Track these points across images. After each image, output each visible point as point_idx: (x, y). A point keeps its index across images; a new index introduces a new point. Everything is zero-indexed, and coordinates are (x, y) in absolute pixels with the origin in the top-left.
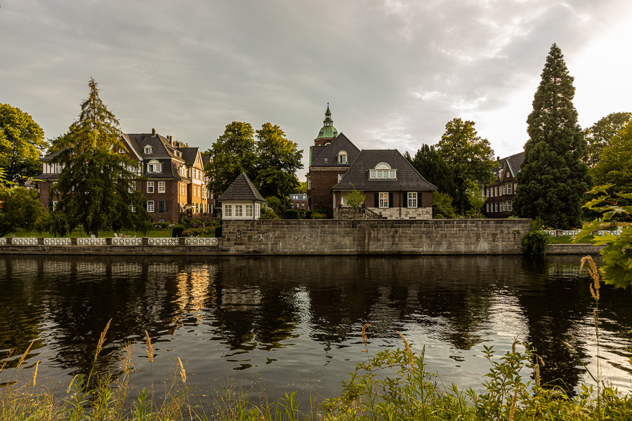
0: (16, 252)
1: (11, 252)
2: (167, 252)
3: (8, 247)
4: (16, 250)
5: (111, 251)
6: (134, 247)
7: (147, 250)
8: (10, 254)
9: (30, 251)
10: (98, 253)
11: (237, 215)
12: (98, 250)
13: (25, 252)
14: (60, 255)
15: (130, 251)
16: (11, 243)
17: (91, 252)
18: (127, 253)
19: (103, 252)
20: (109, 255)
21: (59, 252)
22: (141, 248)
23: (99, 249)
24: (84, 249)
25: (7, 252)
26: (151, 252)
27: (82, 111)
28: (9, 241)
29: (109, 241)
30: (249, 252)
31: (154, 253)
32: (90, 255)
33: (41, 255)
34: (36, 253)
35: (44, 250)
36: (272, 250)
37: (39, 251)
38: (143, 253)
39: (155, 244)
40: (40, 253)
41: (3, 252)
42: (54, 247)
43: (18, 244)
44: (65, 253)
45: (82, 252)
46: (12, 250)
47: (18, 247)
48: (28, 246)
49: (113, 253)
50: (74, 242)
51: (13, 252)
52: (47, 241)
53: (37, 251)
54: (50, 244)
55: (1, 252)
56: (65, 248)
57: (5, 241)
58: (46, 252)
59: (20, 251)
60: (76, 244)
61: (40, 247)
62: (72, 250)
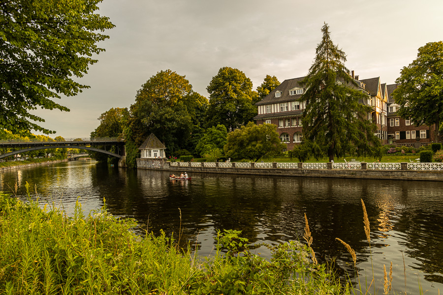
0: (280, 174)
1: (276, 174)
2: (431, 177)
3: (274, 170)
4: (280, 173)
5: (366, 175)
6: (392, 172)
7: (406, 175)
8: (275, 176)
9: (291, 173)
10: (353, 176)
12: (353, 174)
13: (288, 174)
14: (317, 177)
15: (387, 175)
16: (276, 167)
17: (346, 175)
18: (383, 177)
19: (358, 176)
20: (364, 179)
21: (316, 175)
22: (399, 173)
23: (354, 173)
24: (339, 172)
25: (273, 174)
26: (412, 177)
27: (316, 55)
28: (275, 165)
29: (363, 165)
31: (415, 178)
32: (345, 178)
33: (301, 177)
34: (296, 175)
35: (303, 173)
37: (299, 173)
38: (401, 178)
39: (415, 169)
40: (300, 175)
41: (270, 174)
42: (311, 171)
43: (281, 167)
44: (321, 176)
45: (337, 175)
46: (277, 173)
47: (282, 170)
48: (290, 170)
49: (368, 177)
50: (329, 166)
51: (278, 174)
52: (305, 165)
53: (297, 173)
54: (308, 168)
55: (269, 174)
56: (321, 171)
57: (271, 165)
58: (305, 174)
59: (283, 173)
60: (331, 168)
61: (299, 170)
62: (328, 173)
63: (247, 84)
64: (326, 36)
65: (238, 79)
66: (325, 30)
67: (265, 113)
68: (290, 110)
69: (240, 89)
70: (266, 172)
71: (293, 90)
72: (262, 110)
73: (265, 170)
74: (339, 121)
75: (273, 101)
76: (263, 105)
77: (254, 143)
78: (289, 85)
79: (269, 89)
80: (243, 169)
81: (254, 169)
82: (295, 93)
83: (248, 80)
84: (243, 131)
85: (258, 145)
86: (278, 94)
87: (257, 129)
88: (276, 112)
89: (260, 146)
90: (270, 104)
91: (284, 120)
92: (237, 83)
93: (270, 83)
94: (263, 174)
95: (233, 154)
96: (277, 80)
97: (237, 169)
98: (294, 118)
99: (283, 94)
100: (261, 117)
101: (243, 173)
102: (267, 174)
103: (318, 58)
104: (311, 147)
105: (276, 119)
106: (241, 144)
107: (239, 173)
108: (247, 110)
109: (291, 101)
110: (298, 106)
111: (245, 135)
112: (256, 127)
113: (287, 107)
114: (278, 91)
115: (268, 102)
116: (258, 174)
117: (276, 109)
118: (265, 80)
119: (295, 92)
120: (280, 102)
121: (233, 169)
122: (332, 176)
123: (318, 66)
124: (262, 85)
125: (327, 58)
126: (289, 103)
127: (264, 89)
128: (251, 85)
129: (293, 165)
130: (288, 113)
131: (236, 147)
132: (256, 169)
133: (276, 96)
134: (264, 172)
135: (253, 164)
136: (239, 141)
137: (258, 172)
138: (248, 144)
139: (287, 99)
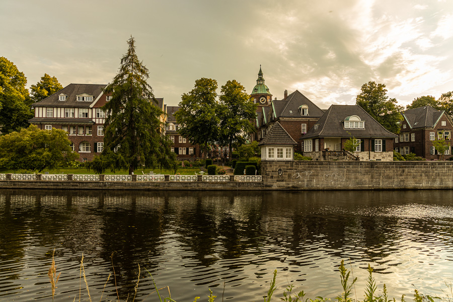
0: (76, 187)
1: (71, 187)
2: (219, 187)
3: (69, 183)
4: (77, 186)
5: (169, 186)
6: (190, 183)
7: (201, 186)
8: (70, 189)
9: (91, 186)
10: (156, 188)
11: (278, 157)
12: (156, 186)
13: (86, 188)
14: (120, 190)
15: (186, 186)
16: (71, 179)
17: (150, 187)
18: (183, 188)
19: (161, 188)
20: (167, 190)
21: (119, 187)
22: (196, 184)
23: (158, 184)
24: (143, 184)
25: (67, 187)
26: (205, 187)
27: (121, 65)
28: (70, 177)
29: (167, 177)
30: (289, 188)
31: (208, 188)
32: (149, 190)
34: (96, 188)
35: (105, 186)
36: (307, 186)
37: (100, 186)
38: (197, 188)
39: (208, 181)
40: (101, 188)
41: (63, 187)
42: (114, 183)
43: (78, 180)
44: (125, 188)
45: (142, 187)
46: (72, 186)
47: (79, 182)
48: (90, 182)
49: (170, 188)
50: (133, 178)
51: (73, 188)
52: (107, 178)
53: (97, 186)
54: (110, 180)
55: (61, 187)
56: (125, 183)
57: (65, 177)
58: (107, 187)
59: (80, 186)
60: (136, 180)
61: (100, 183)
62: (132, 186)
63: (19, 79)
64: (132, 50)
65: (8, 70)
66: (131, 43)
67: (44, 116)
68: (76, 117)
69: (9, 83)
70: (58, 185)
71: (81, 96)
72: (41, 113)
73: (56, 183)
74: (143, 134)
75: (55, 104)
76: (43, 107)
77: (40, 151)
78: (76, 90)
79: (48, 89)
80: (24, 182)
81: (40, 182)
82: (83, 100)
83: (21, 74)
84: (25, 135)
85: (45, 153)
86: (62, 98)
87: (44, 134)
88: (59, 116)
89: (48, 155)
90: (52, 107)
91: (69, 127)
92: (5, 75)
93: (49, 83)
94: (53, 187)
95: (7, 163)
96: (57, 81)
97: (14, 183)
98: (80, 126)
99: (69, 99)
100: (38, 120)
101: (23, 187)
102: (58, 187)
103: (123, 68)
104: (116, 159)
105: (59, 124)
106: (21, 151)
107: (17, 187)
108: (18, 110)
109: (79, 107)
110: (87, 114)
111: (27, 141)
112: (42, 132)
113: (73, 114)
114: (62, 94)
115: (50, 104)
116: (46, 187)
117: (59, 113)
118: (43, 78)
119: (83, 98)
120: (65, 107)
121: (7, 182)
122: (136, 188)
123: (121, 76)
124: (38, 84)
125: (132, 71)
126: (76, 110)
127: (41, 88)
128: (24, 81)
129: (93, 177)
130: (74, 120)
131: (13, 154)
132: (43, 182)
133: (60, 99)
134: (54, 185)
135: (40, 176)
136: (17, 147)
137: (47, 185)
138: (31, 152)
139: (73, 104)
